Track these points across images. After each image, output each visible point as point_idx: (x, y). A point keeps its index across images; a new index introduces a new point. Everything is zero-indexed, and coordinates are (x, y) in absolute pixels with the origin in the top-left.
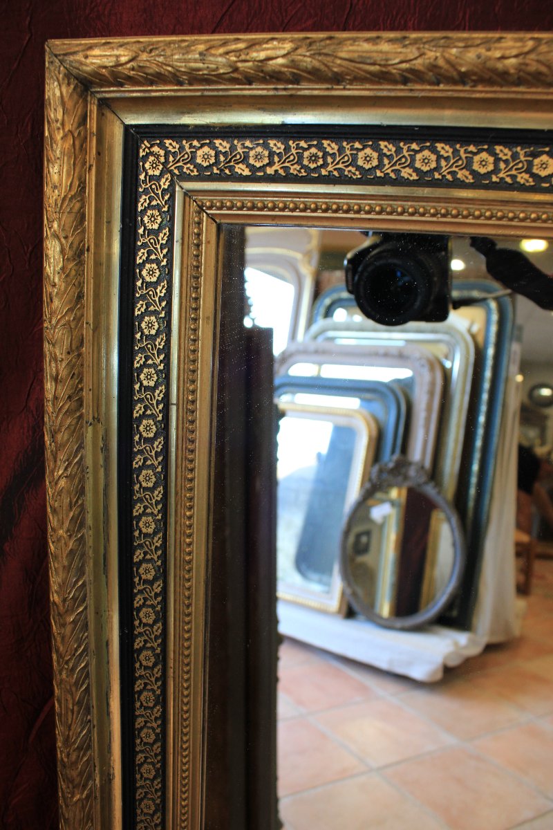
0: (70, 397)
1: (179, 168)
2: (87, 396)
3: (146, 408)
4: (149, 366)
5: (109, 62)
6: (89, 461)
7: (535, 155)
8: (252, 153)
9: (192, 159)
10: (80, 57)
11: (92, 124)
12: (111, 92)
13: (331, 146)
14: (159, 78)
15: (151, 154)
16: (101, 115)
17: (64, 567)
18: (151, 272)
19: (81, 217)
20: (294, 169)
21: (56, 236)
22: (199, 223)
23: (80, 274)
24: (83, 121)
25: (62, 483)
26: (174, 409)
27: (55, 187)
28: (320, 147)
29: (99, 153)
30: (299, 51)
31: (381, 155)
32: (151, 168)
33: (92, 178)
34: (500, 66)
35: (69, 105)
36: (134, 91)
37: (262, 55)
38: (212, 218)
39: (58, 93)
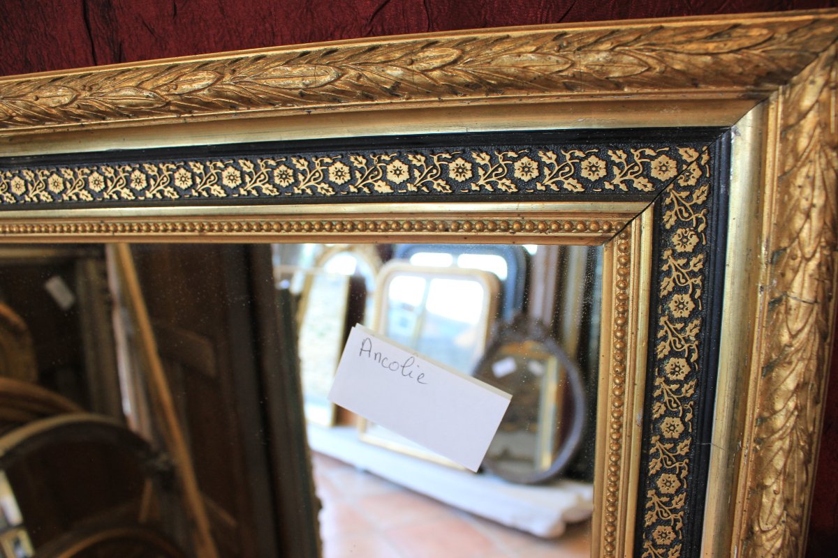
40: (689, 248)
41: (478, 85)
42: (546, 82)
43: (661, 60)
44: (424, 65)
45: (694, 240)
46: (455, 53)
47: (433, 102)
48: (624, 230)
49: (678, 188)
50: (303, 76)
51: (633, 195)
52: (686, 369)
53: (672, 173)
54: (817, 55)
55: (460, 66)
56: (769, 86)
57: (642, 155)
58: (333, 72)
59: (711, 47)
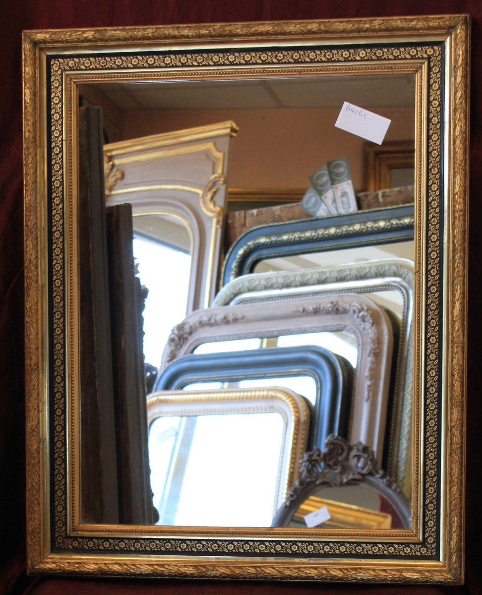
0: (33, 138)
1: (64, 68)
2: (38, 138)
3: (56, 143)
4: (57, 130)
5: (43, 38)
6: (38, 160)
7: (165, 57)
8: (85, 62)
9: (68, 65)
10: (34, 36)
11: (37, 55)
12: (43, 45)
13: (108, 59)
14: (58, 42)
15: (55, 63)
16: (40, 53)
17: (31, 194)
18: (56, 100)
19: (35, 83)
20: (98, 66)
21: (28, 88)
22: (70, 84)
23: (35, 100)
24: (35, 55)
25: (30, 165)
26: (64, 142)
27: (28, 74)
28: (105, 59)
29: (39, 64)
30: (97, 34)
31: (122, 61)
32: (55, 68)
33: (38, 71)
34: (148, 36)
35: (31, 50)
36: (50, 45)
37: (86, 35)
38: (74, 82)
39: (28, 47)
40: (437, 71)
41: (386, 30)
42: (402, 29)
43: (427, 24)
44: (374, 24)
45: (438, 69)
46: (382, 22)
47: (375, 34)
48: (421, 68)
49: (434, 56)
50: (344, 26)
51: (423, 58)
52: (438, 104)
53: (432, 53)
54: (459, 23)
55: (383, 25)
56: (452, 30)
57: (425, 48)
58: (351, 25)
59: (438, 21)
